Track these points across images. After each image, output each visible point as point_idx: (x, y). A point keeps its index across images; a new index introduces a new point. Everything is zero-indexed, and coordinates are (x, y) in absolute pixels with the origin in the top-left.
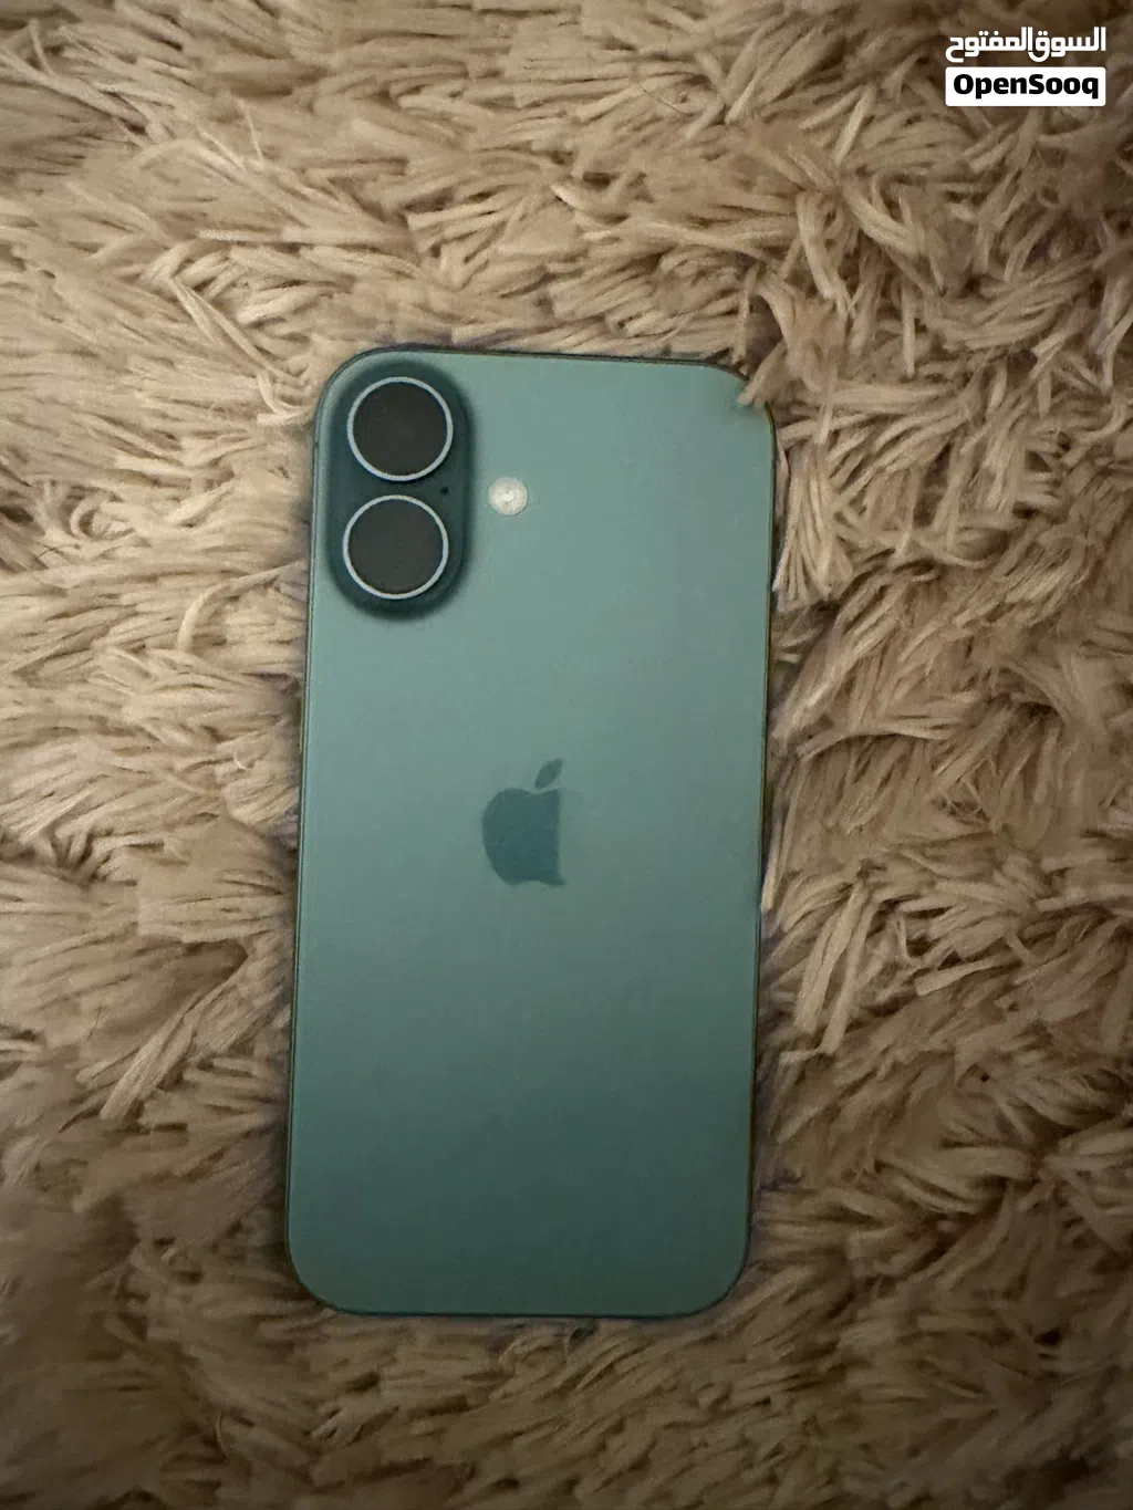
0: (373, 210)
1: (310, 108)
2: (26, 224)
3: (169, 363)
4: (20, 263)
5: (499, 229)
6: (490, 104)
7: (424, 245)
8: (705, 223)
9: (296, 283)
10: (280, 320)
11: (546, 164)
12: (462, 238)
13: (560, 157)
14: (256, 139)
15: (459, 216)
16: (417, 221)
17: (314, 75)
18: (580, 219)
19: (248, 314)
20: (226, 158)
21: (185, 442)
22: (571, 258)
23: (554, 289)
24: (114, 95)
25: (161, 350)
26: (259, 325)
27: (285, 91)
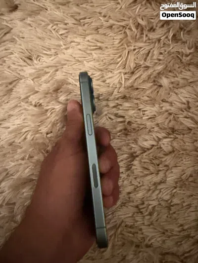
0: (76, 20)
1: (68, 7)
2: (32, 21)
3: (50, 39)
4: (32, 26)
5: (92, 22)
6: (91, 6)
7: (82, 24)
8: (118, 22)
9: (66, 29)
10: (64, 34)
11: (98, 14)
12: (87, 23)
13: (100, 13)
14: (61, 11)
15: (87, 20)
16: (81, 21)
17: (69, 2)
18: (102, 21)
19: (60, 33)
20: (57, 13)
21: (52, 50)
22: (101, 26)
23: (99, 30)
24: (44, 5)
25: (49, 37)
26: (61, 35)
27: (65, 5)
